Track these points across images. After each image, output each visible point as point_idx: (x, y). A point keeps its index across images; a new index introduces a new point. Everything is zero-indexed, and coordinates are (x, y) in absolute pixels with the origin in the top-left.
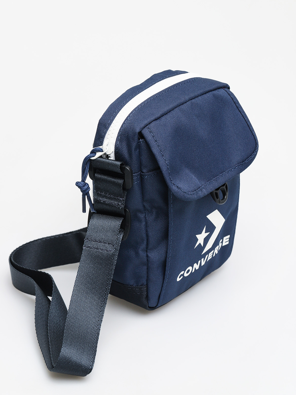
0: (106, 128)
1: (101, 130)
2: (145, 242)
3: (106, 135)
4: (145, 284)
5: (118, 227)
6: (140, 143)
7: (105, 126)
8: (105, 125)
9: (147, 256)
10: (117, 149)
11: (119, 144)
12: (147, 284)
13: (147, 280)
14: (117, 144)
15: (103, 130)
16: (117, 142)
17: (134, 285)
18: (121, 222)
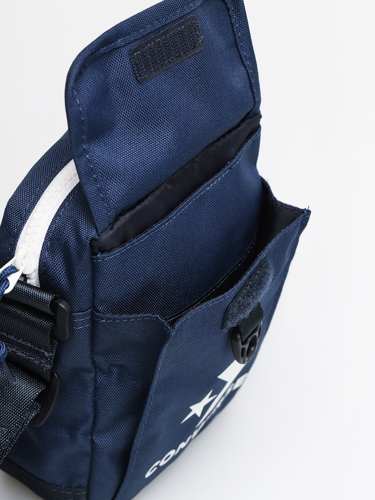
0: (22, 219)
1: (10, 222)
2: (91, 421)
3: (21, 234)
4: (85, 484)
5: (29, 402)
6: (97, 260)
7: (20, 215)
8: (20, 213)
9: (92, 441)
10: (44, 266)
11: (48, 257)
12: (88, 486)
13: (89, 480)
14: (43, 256)
15: (14, 221)
16: (44, 252)
17: (65, 485)
18: (37, 393)
